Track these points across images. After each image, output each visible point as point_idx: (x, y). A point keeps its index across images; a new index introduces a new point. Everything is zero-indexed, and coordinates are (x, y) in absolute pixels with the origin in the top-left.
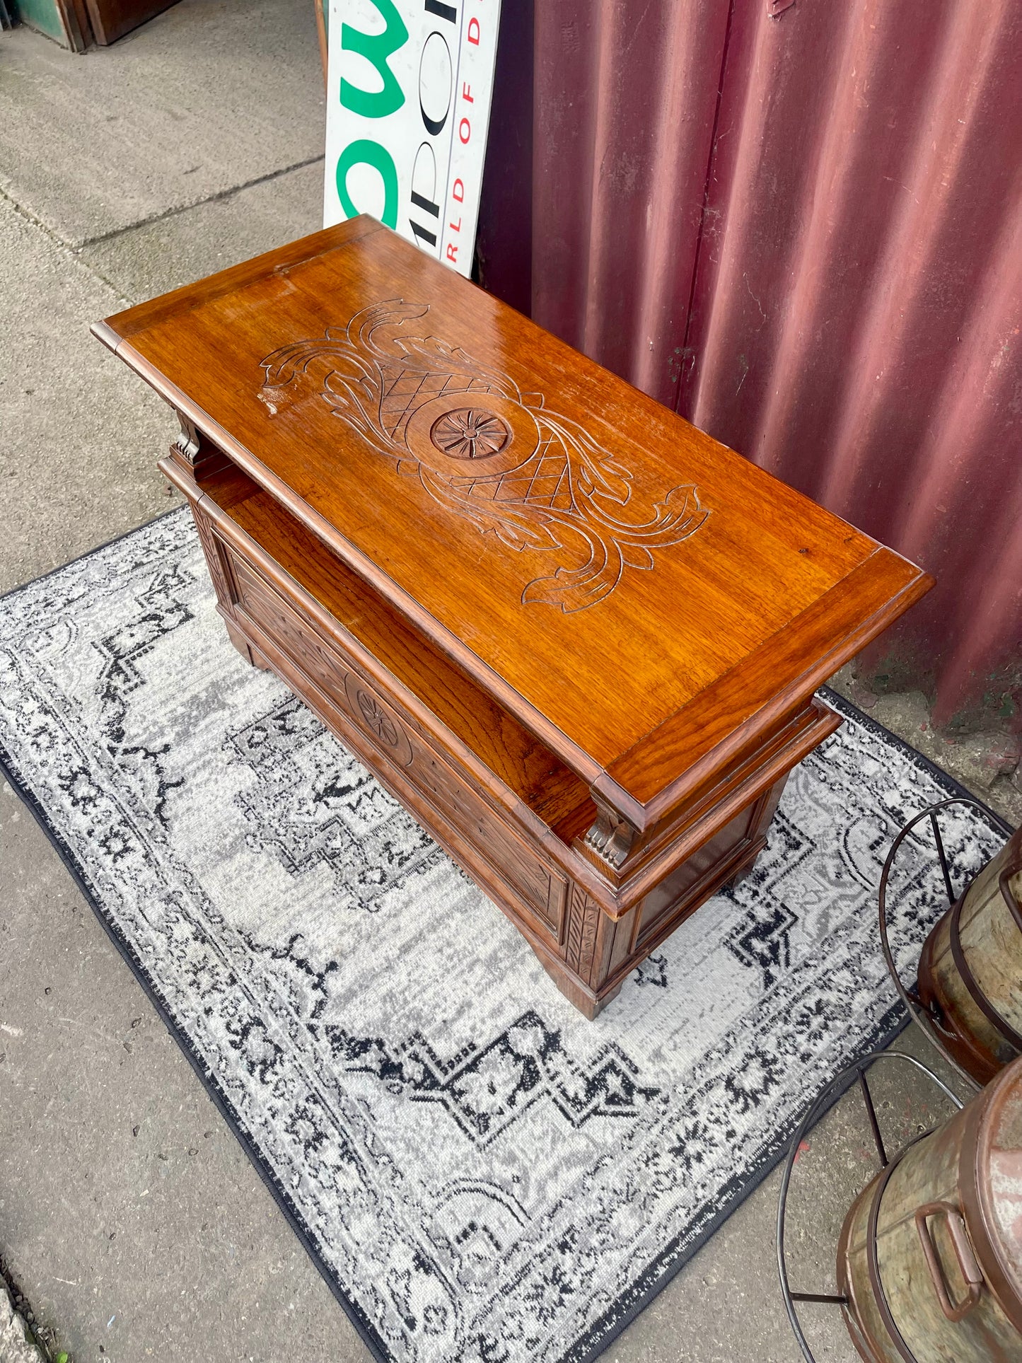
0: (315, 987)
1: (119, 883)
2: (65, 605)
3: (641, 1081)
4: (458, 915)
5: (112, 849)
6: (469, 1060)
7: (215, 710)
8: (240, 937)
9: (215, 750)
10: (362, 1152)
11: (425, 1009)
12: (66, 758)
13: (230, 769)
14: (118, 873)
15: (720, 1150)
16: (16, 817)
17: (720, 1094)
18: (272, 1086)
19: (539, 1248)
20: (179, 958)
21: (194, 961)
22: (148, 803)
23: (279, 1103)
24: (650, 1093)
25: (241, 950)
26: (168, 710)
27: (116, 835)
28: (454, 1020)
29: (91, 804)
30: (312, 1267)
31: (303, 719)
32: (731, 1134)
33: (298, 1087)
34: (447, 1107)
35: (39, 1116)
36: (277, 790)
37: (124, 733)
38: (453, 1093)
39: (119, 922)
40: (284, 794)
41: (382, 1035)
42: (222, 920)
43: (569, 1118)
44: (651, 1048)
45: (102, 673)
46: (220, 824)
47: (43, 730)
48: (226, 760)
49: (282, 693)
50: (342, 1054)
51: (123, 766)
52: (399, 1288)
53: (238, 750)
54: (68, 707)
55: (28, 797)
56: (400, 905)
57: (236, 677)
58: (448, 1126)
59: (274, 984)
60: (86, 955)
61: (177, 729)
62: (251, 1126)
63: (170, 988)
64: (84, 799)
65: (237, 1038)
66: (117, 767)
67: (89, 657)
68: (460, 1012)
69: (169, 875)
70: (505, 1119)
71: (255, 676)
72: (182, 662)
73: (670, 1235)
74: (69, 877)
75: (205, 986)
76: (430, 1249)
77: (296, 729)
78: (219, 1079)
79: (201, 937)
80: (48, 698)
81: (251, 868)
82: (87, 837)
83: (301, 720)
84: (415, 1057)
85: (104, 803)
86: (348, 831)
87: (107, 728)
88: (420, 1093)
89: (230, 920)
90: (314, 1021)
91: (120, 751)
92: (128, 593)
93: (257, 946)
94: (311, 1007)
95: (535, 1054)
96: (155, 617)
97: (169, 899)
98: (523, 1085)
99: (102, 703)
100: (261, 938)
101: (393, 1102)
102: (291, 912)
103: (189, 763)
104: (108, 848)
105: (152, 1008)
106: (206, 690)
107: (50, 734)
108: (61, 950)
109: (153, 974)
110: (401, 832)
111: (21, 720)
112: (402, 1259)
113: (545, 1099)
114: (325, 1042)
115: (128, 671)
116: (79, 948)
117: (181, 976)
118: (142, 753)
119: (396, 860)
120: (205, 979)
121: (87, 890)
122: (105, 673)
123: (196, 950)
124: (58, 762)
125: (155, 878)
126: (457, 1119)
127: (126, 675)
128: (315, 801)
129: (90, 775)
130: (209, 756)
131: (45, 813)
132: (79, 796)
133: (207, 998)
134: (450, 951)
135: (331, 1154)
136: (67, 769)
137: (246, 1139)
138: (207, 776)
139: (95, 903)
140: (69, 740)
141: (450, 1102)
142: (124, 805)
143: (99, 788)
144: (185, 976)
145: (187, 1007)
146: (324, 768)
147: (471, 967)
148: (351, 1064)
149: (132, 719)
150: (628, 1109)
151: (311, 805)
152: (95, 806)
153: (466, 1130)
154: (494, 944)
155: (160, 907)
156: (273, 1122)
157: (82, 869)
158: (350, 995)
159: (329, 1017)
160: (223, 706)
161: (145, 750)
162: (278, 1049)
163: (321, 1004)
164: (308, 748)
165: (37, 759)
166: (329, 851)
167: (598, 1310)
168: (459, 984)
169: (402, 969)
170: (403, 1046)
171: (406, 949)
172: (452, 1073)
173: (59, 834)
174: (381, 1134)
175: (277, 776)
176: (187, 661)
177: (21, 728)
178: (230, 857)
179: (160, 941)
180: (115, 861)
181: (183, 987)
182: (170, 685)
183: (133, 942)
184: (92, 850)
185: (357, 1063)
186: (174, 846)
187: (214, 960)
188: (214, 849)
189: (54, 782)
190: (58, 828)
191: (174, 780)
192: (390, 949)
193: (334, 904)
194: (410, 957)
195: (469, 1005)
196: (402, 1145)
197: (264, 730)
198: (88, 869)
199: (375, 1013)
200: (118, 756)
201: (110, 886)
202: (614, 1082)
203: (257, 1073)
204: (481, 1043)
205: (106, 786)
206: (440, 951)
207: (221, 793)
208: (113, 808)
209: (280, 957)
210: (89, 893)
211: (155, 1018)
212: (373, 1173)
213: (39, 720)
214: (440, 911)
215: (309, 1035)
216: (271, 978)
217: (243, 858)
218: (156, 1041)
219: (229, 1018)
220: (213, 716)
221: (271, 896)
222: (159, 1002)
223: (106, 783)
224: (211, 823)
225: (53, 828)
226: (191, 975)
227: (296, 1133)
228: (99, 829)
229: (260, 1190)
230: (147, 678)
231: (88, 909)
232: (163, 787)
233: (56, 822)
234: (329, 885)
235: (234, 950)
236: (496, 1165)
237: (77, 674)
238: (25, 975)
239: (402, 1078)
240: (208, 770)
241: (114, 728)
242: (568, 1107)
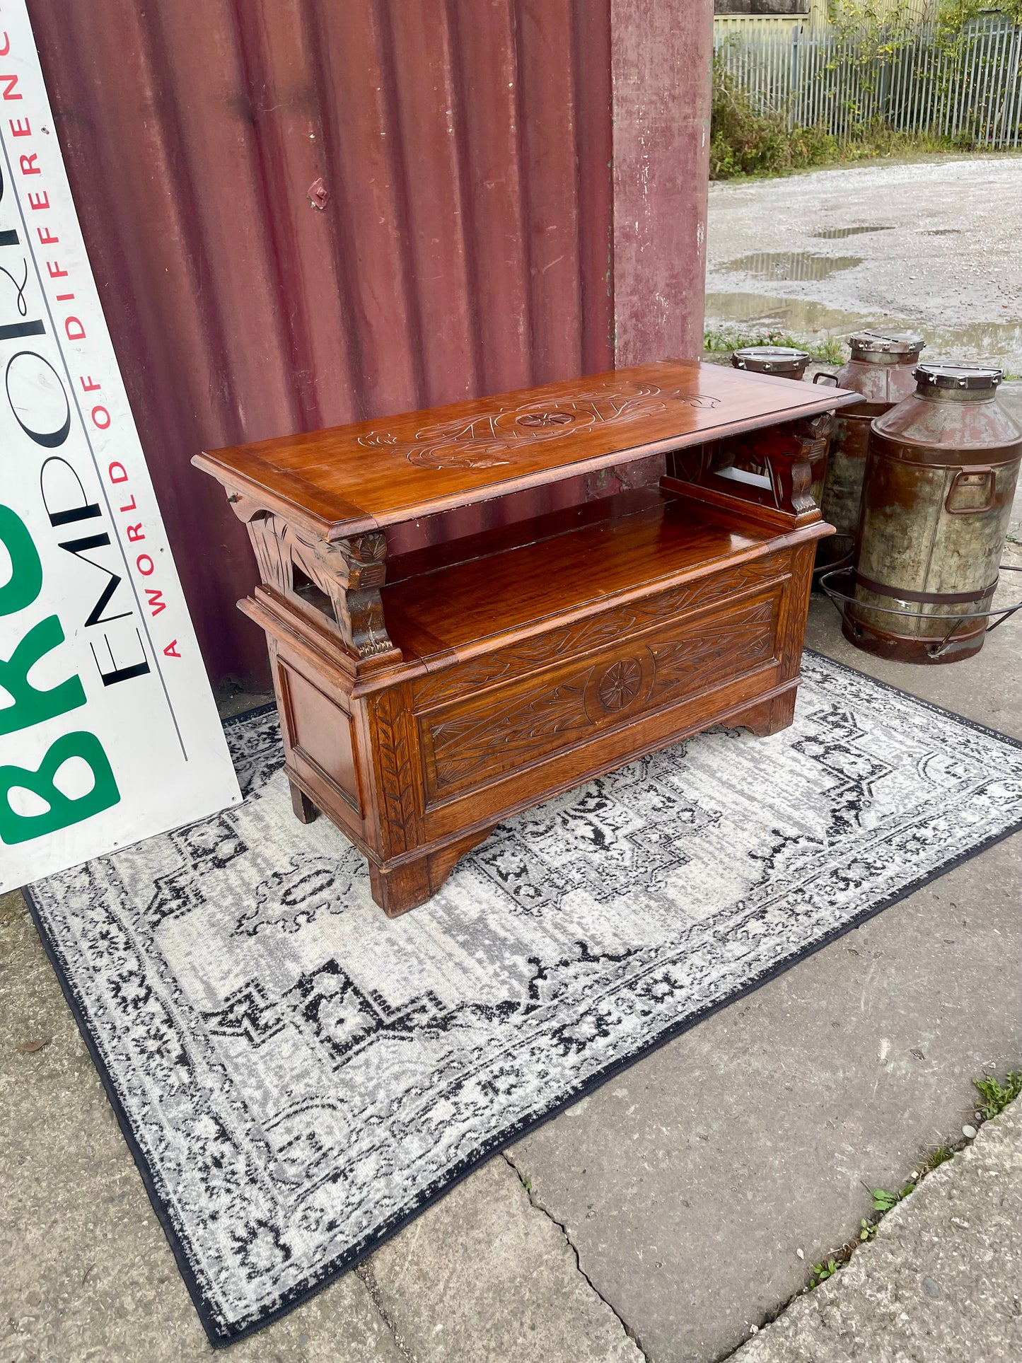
0: (795, 841)
1: (707, 981)
2: (229, 1139)
3: (828, 709)
4: (719, 775)
5: (667, 991)
6: (836, 773)
7: (486, 926)
8: (756, 890)
9: (540, 923)
10: (920, 818)
11: (800, 790)
12: (537, 1052)
13: (567, 908)
14: (695, 982)
15: (862, 689)
16: (621, 1093)
17: (826, 685)
18: (885, 863)
19: (949, 749)
20: (785, 926)
21: (786, 916)
22: (607, 969)
23: (898, 860)
24: (835, 708)
25: (770, 888)
26: (477, 965)
27: (648, 990)
28: (805, 777)
29: (606, 1018)
30: (1007, 840)
31: (509, 863)
32: (852, 685)
33: (882, 850)
34: (872, 782)
35: (962, 1012)
36: (593, 875)
37: (506, 1002)
38: (861, 779)
39: (753, 974)
40: (600, 870)
41: (828, 809)
42: (743, 902)
43: (863, 735)
44: (804, 705)
45: (403, 1039)
46: (634, 911)
47: (488, 1087)
48: (556, 912)
49: (473, 877)
50: (849, 829)
51: (555, 996)
52: (1002, 801)
53: (544, 905)
54: (455, 1064)
55: (592, 1084)
56: (714, 801)
57: (441, 913)
58: (887, 781)
59: (799, 864)
60: (792, 998)
61: (507, 955)
62: (922, 873)
63: (815, 930)
64: (598, 1026)
65: (852, 884)
66: (556, 1002)
67: (367, 1063)
68: (802, 776)
69: (696, 942)
70: (872, 759)
71: (444, 898)
72: (406, 961)
73: (920, 708)
74: (702, 1025)
75: (810, 908)
76: (971, 789)
77: (522, 865)
78: (890, 892)
79: (761, 914)
80: (432, 1092)
81: (683, 887)
82: (651, 1015)
83: (511, 863)
84: (841, 795)
85: (603, 1008)
86: (642, 831)
87: (496, 1020)
88: (866, 793)
89: (741, 896)
90: (826, 843)
91: (533, 1002)
92: (241, 1060)
93: (763, 878)
94: (814, 844)
95: (822, 746)
96: (314, 1005)
97: (724, 940)
98: (847, 751)
99: (454, 1029)
100: (757, 876)
101: (877, 805)
102: (726, 860)
103: (556, 940)
104: (665, 994)
105: (836, 943)
106: (453, 936)
107: (496, 1077)
108: (790, 1020)
109: (803, 943)
110: (641, 803)
111: (468, 1113)
112: (983, 800)
113: (852, 743)
114: (839, 837)
115: (409, 1010)
116: (785, 1005)
117: (802, 924)
118: (539, 982)
119: (671, 804)
120: (800, 908)
121: (718, 1006)
122: (404, 1034)
123: (773, 916)
124: (543, 1059)
125: (699, 953)
126: (880, 777)
127: (414, 1011)
128: (608, 850)
129: (564, 1027)
130: (549, 926)
131: (619, 1060)
132: (595, 1031)
133: (820, 905)
134: (750, 779)
135: (926, 833)
136: (553, 1050)
137: (934, 875)
138: (575, 925)
139: (733, 997)
140: (510, 1054)
141: (868, 781)
142: (608, 989)
143: (586, 1013)
144: (801, 921)
145: (831, 918)
146: (572, 847)
147: (761, 770)
148: (855, 826)
149: (484, 997)
150: (849, 716)
151: (614, 853)
152: (609, 1014)
153: (886, 774)
154: (741, 759)
155: (730, 946)
156: (914, 861)
157: (692, 1013)
158: (796, 824)
159: (821, 834)
160: (481, 920)
161: (535, 978)
162: (855, 861)
163: (810, 839)
164: (546, 858)
165: (535, 1082)
166: (664, 840)
167: (975, 732)
168: (777, 775)
169: (769, 800)
170: (834, 800)
171: (752, 799)
172: (846, 779)
173: (647, 1042)
174: (902, 810)
175: (578, 876)
176: (404, 958)
177: (480, 1112)
178: (672, 902)
179: (768, 943)
180: (681, 987)
181: (813, 921)
182: (438, 968)
183: (773, 961)
184: (668, 1009)
185: (853, 821)
186: (660, 943)
187: (783, 904)
188: (664, 913)
189: (573, 1058)
190: (640, 1043)
191: (578, 950)
192: (755, 807)
193: (717, 836)
194: (756, 796)
195: (792, 772)
196: (906, 801)
197: (519, 887)
198: (693, 1008)
199: (810, 814)
200: (539, 1003)
201: (713, 986)
202: (831, 719)
203: (879, 872)
204: (820, 767)
205: (582, 1009)
206: (750, 783)
207: (597, 913)
208: (613, 998)
209: (772, 863)
210: (721, 1002)
211: (846, 939)
212: (931, 812)
213: (471, 1092)
214: (715, 783)
215: (837, 845)
216: (792, 868)
217: (671, 893)
218: (867, 937)
219: (835, 890)
220: (493, 925)
221: (712, 873)
222: (831, 936)
223: (579, 1008)
224: (633, 917)
225: (639, 1048)
226: (799, 917)
227: (918, 850)
228: (639, 1006)
229: (966, 868)
230: (423, 991)
231: (739, 1003)
232: (586, 957)
233: (630, 1047)
234: (697, 840)
235: (770, 892)
236: (904, 762)
237: (396, 1068)
238: (822, 1047)
239: (860, 800)
240: (566, 924)
241: (498, 1012)
242: (854, 736)
